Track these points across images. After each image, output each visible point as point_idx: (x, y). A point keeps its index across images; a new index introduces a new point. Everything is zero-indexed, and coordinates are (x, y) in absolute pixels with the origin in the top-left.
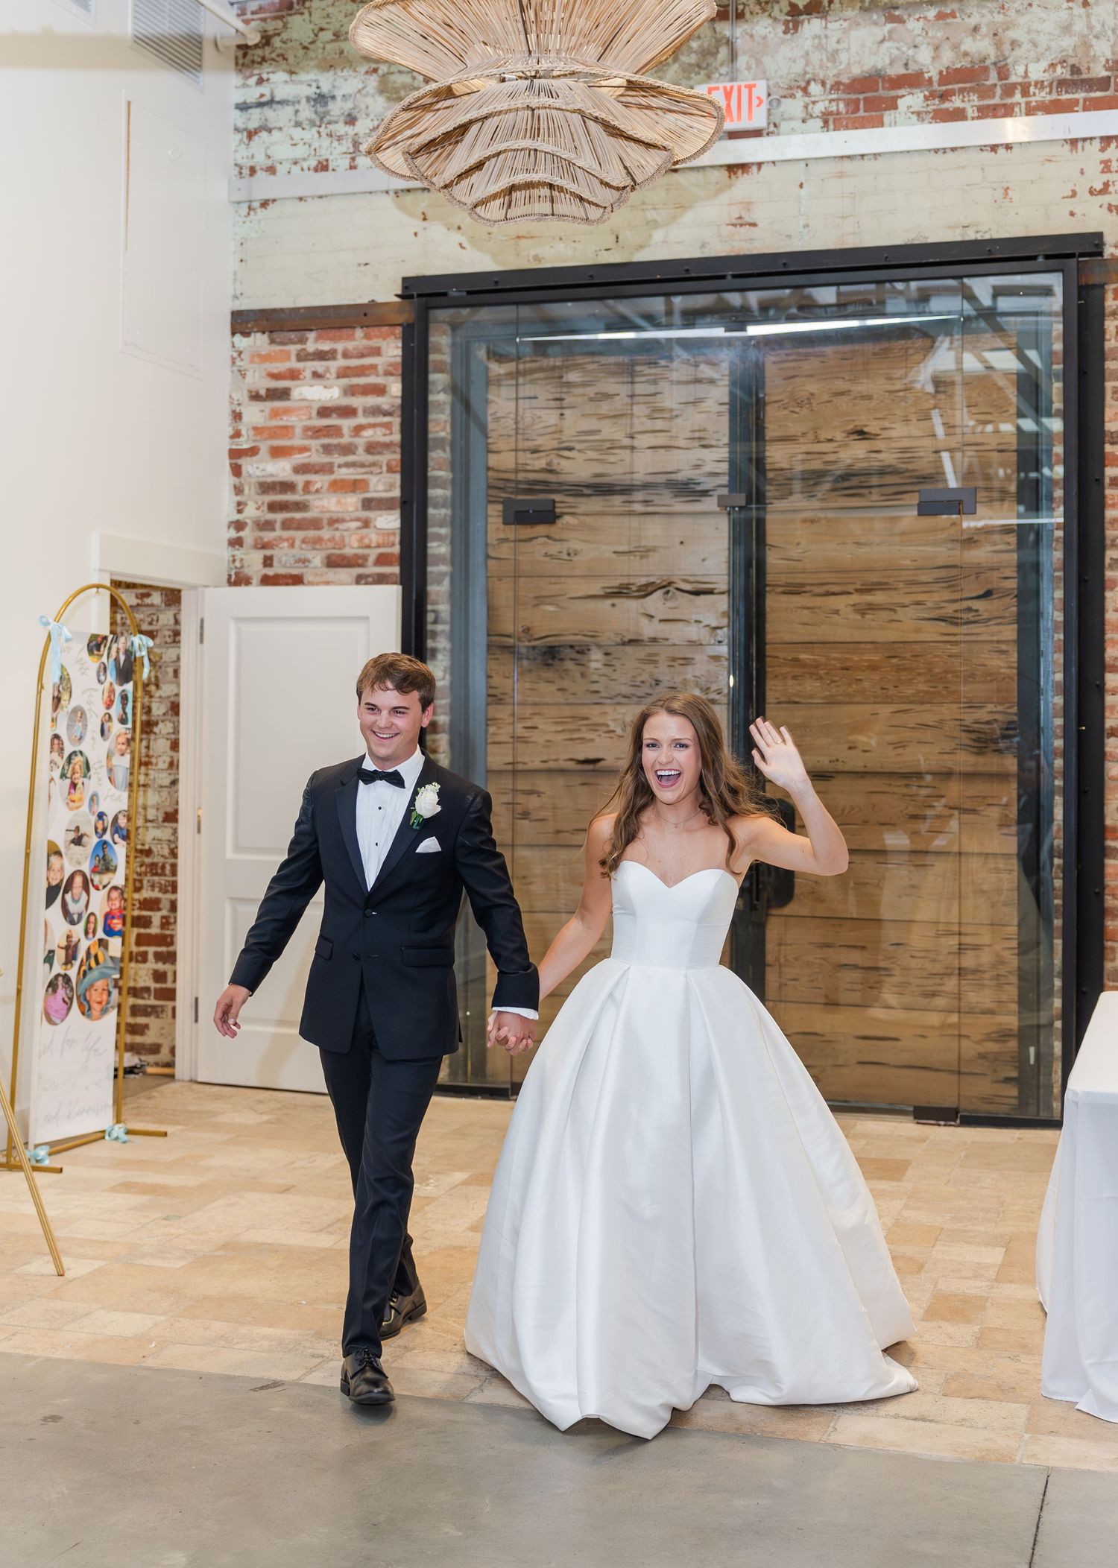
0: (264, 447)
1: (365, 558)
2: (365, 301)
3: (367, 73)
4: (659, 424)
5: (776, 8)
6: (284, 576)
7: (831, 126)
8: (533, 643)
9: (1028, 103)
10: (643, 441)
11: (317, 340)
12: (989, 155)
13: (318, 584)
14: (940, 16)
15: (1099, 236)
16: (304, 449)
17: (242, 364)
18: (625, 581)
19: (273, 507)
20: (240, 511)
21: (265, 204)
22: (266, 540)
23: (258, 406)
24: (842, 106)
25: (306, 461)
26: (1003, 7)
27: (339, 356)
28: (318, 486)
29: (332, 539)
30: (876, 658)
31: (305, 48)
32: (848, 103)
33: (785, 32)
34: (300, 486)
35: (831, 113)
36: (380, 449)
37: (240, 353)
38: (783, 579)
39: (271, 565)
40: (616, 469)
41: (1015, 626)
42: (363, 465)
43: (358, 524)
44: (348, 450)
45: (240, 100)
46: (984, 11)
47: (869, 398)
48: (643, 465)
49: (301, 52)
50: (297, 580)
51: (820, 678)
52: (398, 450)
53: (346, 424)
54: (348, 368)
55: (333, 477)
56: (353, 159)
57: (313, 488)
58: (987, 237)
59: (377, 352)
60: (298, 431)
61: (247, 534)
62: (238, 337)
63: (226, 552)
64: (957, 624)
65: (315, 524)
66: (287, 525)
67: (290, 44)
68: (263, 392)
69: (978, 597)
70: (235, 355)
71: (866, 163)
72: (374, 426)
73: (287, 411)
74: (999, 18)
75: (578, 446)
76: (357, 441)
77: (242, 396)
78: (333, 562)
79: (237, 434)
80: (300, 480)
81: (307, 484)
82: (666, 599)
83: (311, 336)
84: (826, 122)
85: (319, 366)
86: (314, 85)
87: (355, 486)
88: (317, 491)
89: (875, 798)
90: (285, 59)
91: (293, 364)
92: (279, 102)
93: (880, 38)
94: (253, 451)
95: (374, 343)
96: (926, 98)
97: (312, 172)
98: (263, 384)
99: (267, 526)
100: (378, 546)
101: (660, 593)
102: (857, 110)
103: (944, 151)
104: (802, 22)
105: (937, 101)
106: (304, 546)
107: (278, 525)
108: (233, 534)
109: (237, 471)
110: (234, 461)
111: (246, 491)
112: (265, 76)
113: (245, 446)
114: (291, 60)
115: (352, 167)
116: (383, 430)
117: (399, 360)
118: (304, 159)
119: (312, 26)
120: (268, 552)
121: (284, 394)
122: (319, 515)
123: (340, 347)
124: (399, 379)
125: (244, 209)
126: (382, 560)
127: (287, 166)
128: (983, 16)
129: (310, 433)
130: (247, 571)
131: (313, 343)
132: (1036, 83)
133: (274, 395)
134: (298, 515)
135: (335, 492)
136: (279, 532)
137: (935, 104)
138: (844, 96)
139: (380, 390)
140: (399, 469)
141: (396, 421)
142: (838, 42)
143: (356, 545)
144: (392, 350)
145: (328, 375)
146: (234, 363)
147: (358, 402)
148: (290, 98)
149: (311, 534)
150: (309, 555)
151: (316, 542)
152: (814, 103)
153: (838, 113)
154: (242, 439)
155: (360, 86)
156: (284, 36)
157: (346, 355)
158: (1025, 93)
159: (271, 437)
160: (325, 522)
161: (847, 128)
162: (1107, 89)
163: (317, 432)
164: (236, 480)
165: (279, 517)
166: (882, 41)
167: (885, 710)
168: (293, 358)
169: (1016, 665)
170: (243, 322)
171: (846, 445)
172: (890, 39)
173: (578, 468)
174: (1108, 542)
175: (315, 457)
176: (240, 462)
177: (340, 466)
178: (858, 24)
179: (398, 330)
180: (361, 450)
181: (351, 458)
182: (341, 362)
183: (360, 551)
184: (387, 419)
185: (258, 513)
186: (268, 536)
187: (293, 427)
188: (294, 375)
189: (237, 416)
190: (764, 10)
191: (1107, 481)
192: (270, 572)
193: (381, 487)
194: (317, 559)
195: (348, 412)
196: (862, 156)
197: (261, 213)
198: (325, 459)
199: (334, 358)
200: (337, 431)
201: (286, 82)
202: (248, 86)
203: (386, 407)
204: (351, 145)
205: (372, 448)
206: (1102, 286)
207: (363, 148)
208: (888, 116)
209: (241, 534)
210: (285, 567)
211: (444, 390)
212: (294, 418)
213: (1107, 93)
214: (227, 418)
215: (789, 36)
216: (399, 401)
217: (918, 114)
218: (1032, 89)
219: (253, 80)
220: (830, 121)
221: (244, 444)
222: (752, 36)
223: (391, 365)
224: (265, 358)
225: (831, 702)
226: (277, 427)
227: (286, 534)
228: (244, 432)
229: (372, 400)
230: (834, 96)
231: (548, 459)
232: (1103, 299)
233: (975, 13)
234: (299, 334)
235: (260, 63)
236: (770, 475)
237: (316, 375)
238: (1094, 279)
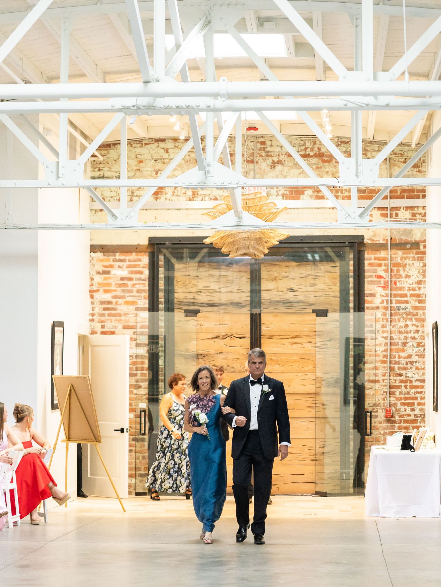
0: (101, 290)
1: (136, 326)
2: (136, 243)
3: (136, 170)
4: (228, 285)
5: (268, 161)
6: (109, 332)
7: (285, 198)
8: (190, 353)
9: (342, 196)
10: (224, 290)
11: (119, 255)
12: (332, 210)
13: (120, 334)
14: (317, 168)
15: (363, 236)
16: (116, 291)
17: (93, 262)
18: (218, 334)
19: (105, 309)
20: (93, 310)
21: (101, 210)
22: (102, 320)
23: (100, 276)
24: (288, 192)
25: (116, 294)
26: (335, 166)
27: (127, 261)
28: (120, 302)
29: (125, 320)
30: (297, 359)
31: (115, 160)
32: (290, 191)
33: (271, 168)
34: (114, 303)
35: (285, 194)
36: (141, 292)
37: (93, 259)
38: (267, 334)
39: (104, 328)
40: (215, 299)
41: (339, 350)
42: (135, 296)
43: (134, 315)
44: (130, 291)
45: (93, 176)
46: (330, 167)
47: (294, 279)
48: (224, 298)
49: (114, 162)
50: (113, 333)
51: (279, 365)
52: (148, 292)
53: (130, 283)
54: (130, 265)
55: (125, 300)
56: (132, 198)
57: (118, 303)
58: (331, 234)
59: (140, 260)
60: (113, 285)
61: (96, 318)
62: (92, 253)
63: (88, 324)
64: (322, 349)
65: (119, 315)
66: (109, 315)
67: (110, 159)
68: (101, 272)
69: (328, 341)
70: (91, 259)
71: (295, 210)
72: (139, 284)
73: (109, 278)
74: (334, 170)
75: (203, 291)
76: (134, 289)
77: (95, 273)
78: (126, 327)
79: (92, 285)
80: (114, 301)
81: (116, 302)
82: (231, 340)
83: (118, 254)
84: (283, 197)
85: (120, 264)
86: (118, 173)
87: (133, 303)
88: (120, 304)
89: (297, 401)
90: (108, 163)
91: (111, 263)
92: (106, 177)
93: (299, 173)
94: (98, 291)
95: (139, 257)
96: (313, 192)
97: (117, 201)
98: (101, 269)
99: (103, 315)
100: (141, 323)
101: (229, 338)
102: (292, 194)
103: (318, 208)
104: (276, 166)
105: (316, 193)
106: (115, 322)
107: (106, 315)
108: (91, 317)
109: (92, 297)
110: (91, 294)
111: (95, 303)
112: (101, 168)
113: (95, 289)
114: (110, 164)
115: (131, 200)
116: (143, 286)
117: (148, 263)
118: (115, 197)
119: (118, 154)
120: (103, 324)
121: (108, 273)
122: (121, 312)
123: (127, 258)
124: (148, 269)
125: (94, 212)
126: (142, 327)
127: (109, 198)
128: (329, 168)
129: (117, 285)
130: (95, 330)
131: (118, 256)
132: (345, 190)
133: (104, 272)
134: (113, 312)
135: (126, 305)
136: (107, 317)
137: (316, 194)
138: (288, 189)
139: (141, 273)
140: (148, 298)
141: (147, 283)
142: (287, 173)
143: (133, 322)
144: (145, 259)
145: (123, 267)
146: (90, 261)
147: (134, 276)
148: (110, 176)
149: (118, 318)
150: (117, 325)
151: (120, 321)
152: (280, 191)
153: (287, 194)
154: (93, 287)
155: (134, 174)
156: (108, 156)
157: (129, 261)
158: (342, 193)
159: (104, 286)
160: (122, 315)
161: (290, 199)
162: (365, 193)
163: (120, 285)
164: (92, 300)
165: (107, 312)
166: (300, 174)
167: (300, 375)
168: (111, 261)
169: (339, 361)
170: (94, 249)
171: (286, 293)
172: (302, 173)
173: (203, 298)
174: (365, 325)
175: (119, 294)
176: (93, 294)
177: (127, 296)
178: (293, 168)
179: (147, 254)
180: (135, 292)
181: (131, 294)
182: (128, 263)
183: (135, 324)
184: (144, 282)
185: (100, 311)
186: (103, 318)
187: (111, 284)
188: (111, 266)
189: (92, 279)
190: (264, 162)
191: (365, 308)
192: (104, 330)
193: (142, 304)
194: (120, 326)
195: (130, 279)
196: (294, 208)
197: (100, 213)
198: (122, 294)
199: (125, 262)
200: (126, 285)
201: (108, 171)
202: (95, 171)
203: (143, 278)
204: (131, 193)
205: (138, 291)
206: (364, 251)
207: (135, 194)
208: (302, 196)
209: (94, 317)
210: (109, 328)
211: (163, 274)
212: (112, 280)
213: (365, 194)
214: (88, 280)
215: (272, 170)
216: (147, 276)
217: (311, 196)
218: (344, 192)
219: (97, 169)
220: (285, 197)
221: (94, 288)
222: (260, 169)
223: (145, 264)
224: (102, 261)
225: (283, 372)
226: (105, 283)
227: (109, 318)
228: (94, 284)
229: (138, 276)
230: (286, 189)
231: (194, 295)
232: (364, 255)
233: (327, 167)
234: (113, 253)
235: (99, 164)
236: (263, 301)
237: (119, 267)
238: (362, 249)
